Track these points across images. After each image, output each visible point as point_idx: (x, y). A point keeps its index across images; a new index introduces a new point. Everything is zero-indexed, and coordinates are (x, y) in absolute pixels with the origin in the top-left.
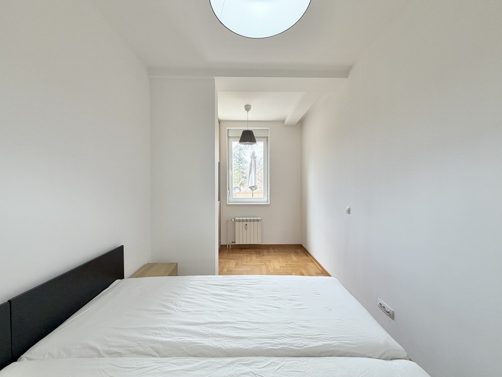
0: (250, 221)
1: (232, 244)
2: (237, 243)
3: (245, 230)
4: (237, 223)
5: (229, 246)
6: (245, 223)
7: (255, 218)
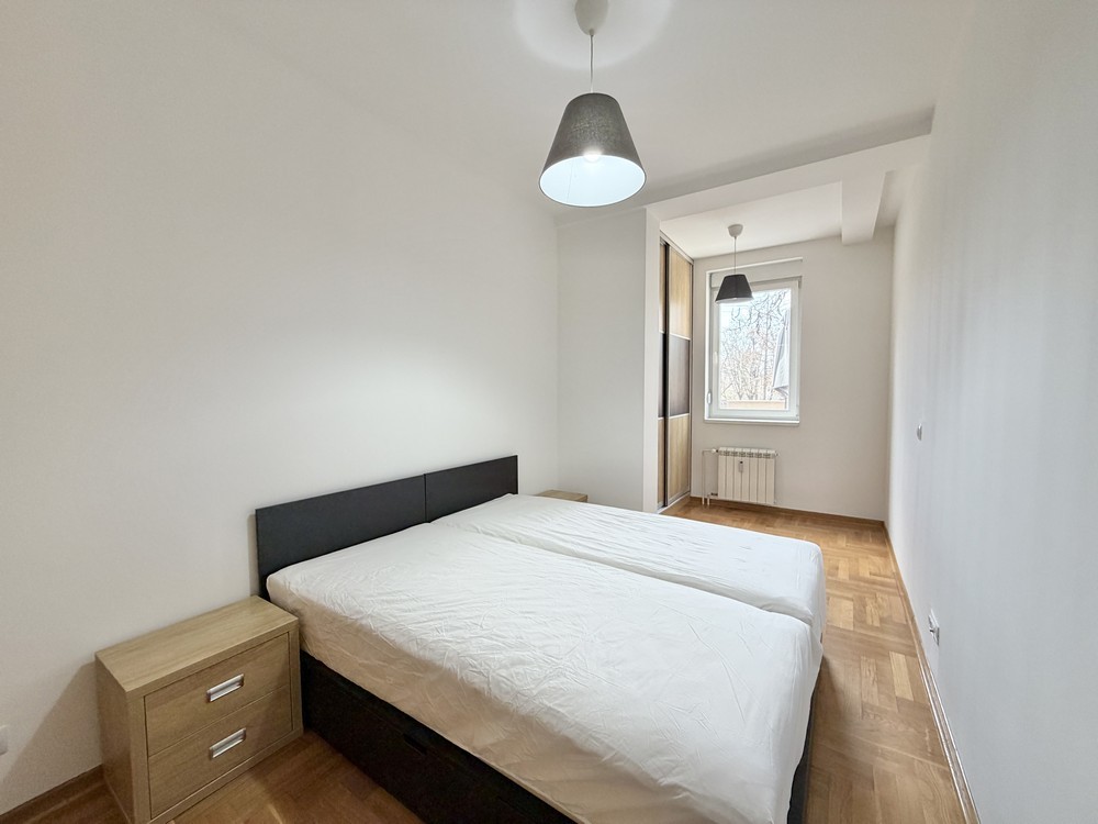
0: (751, 455)
1: (712, 497)
2: (721, 497)
3: (738, 474)
4: (722, 458)
5: (706, 500)
6: (738, 459)
7: (763, 452)
